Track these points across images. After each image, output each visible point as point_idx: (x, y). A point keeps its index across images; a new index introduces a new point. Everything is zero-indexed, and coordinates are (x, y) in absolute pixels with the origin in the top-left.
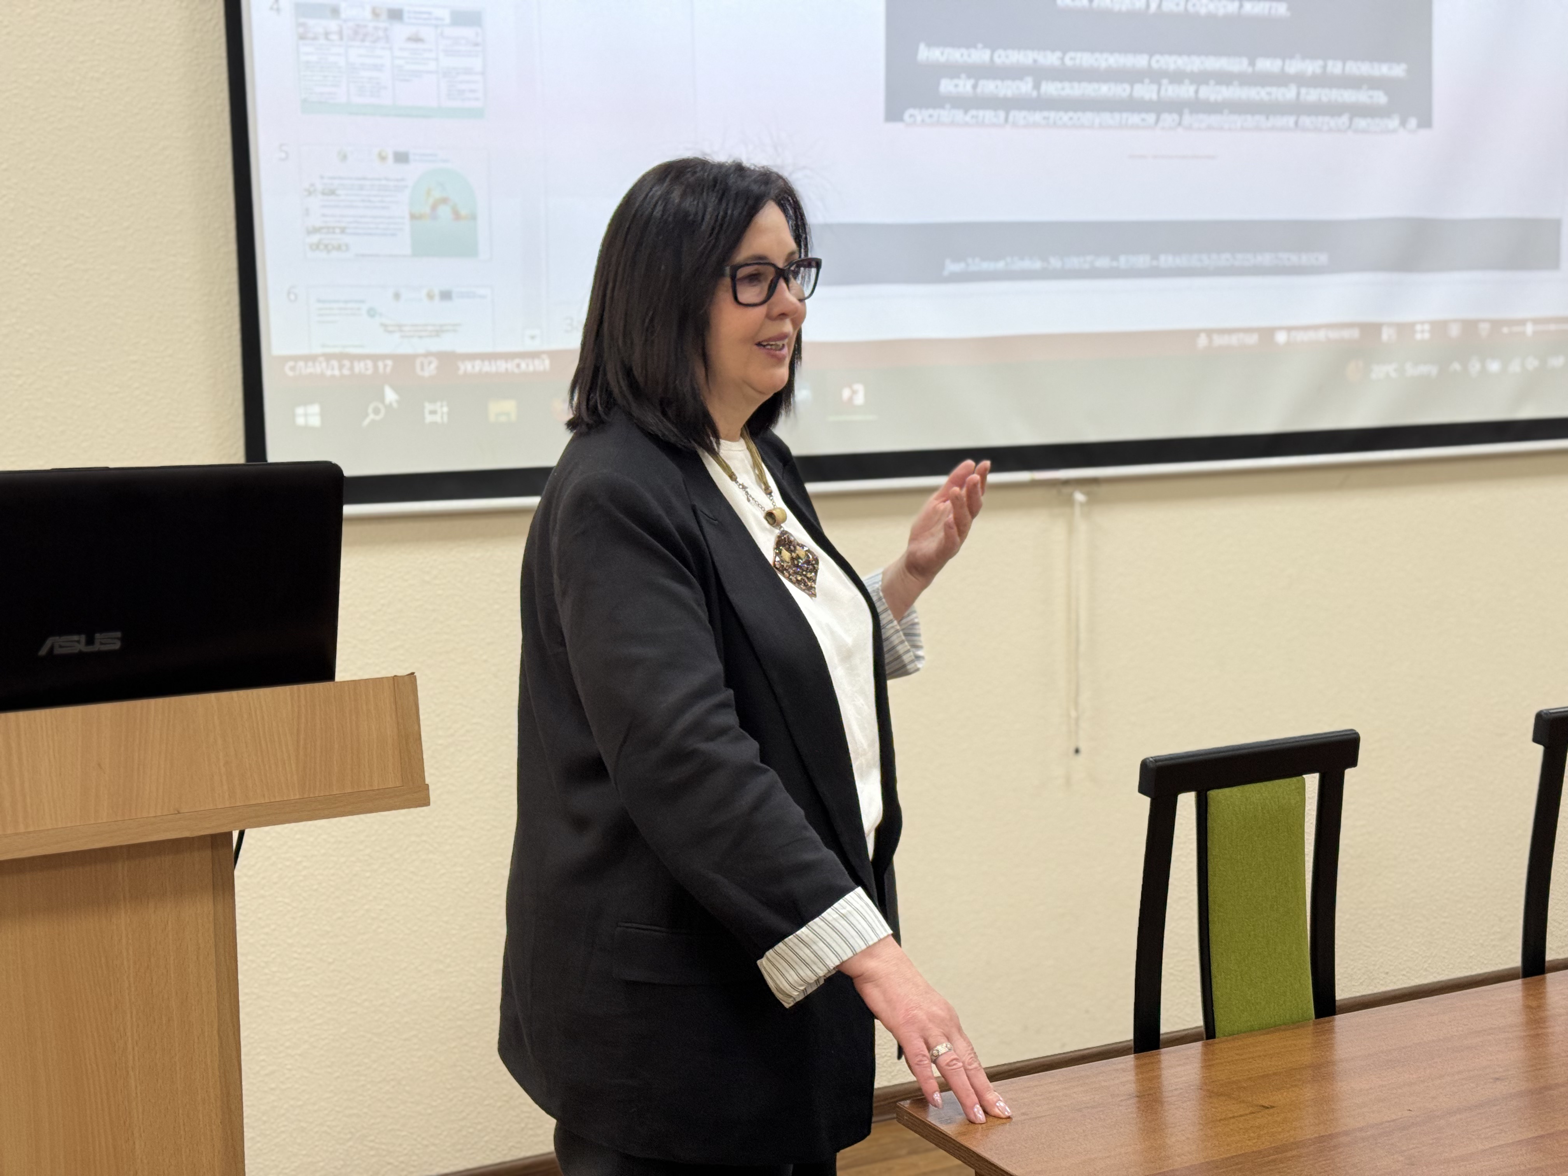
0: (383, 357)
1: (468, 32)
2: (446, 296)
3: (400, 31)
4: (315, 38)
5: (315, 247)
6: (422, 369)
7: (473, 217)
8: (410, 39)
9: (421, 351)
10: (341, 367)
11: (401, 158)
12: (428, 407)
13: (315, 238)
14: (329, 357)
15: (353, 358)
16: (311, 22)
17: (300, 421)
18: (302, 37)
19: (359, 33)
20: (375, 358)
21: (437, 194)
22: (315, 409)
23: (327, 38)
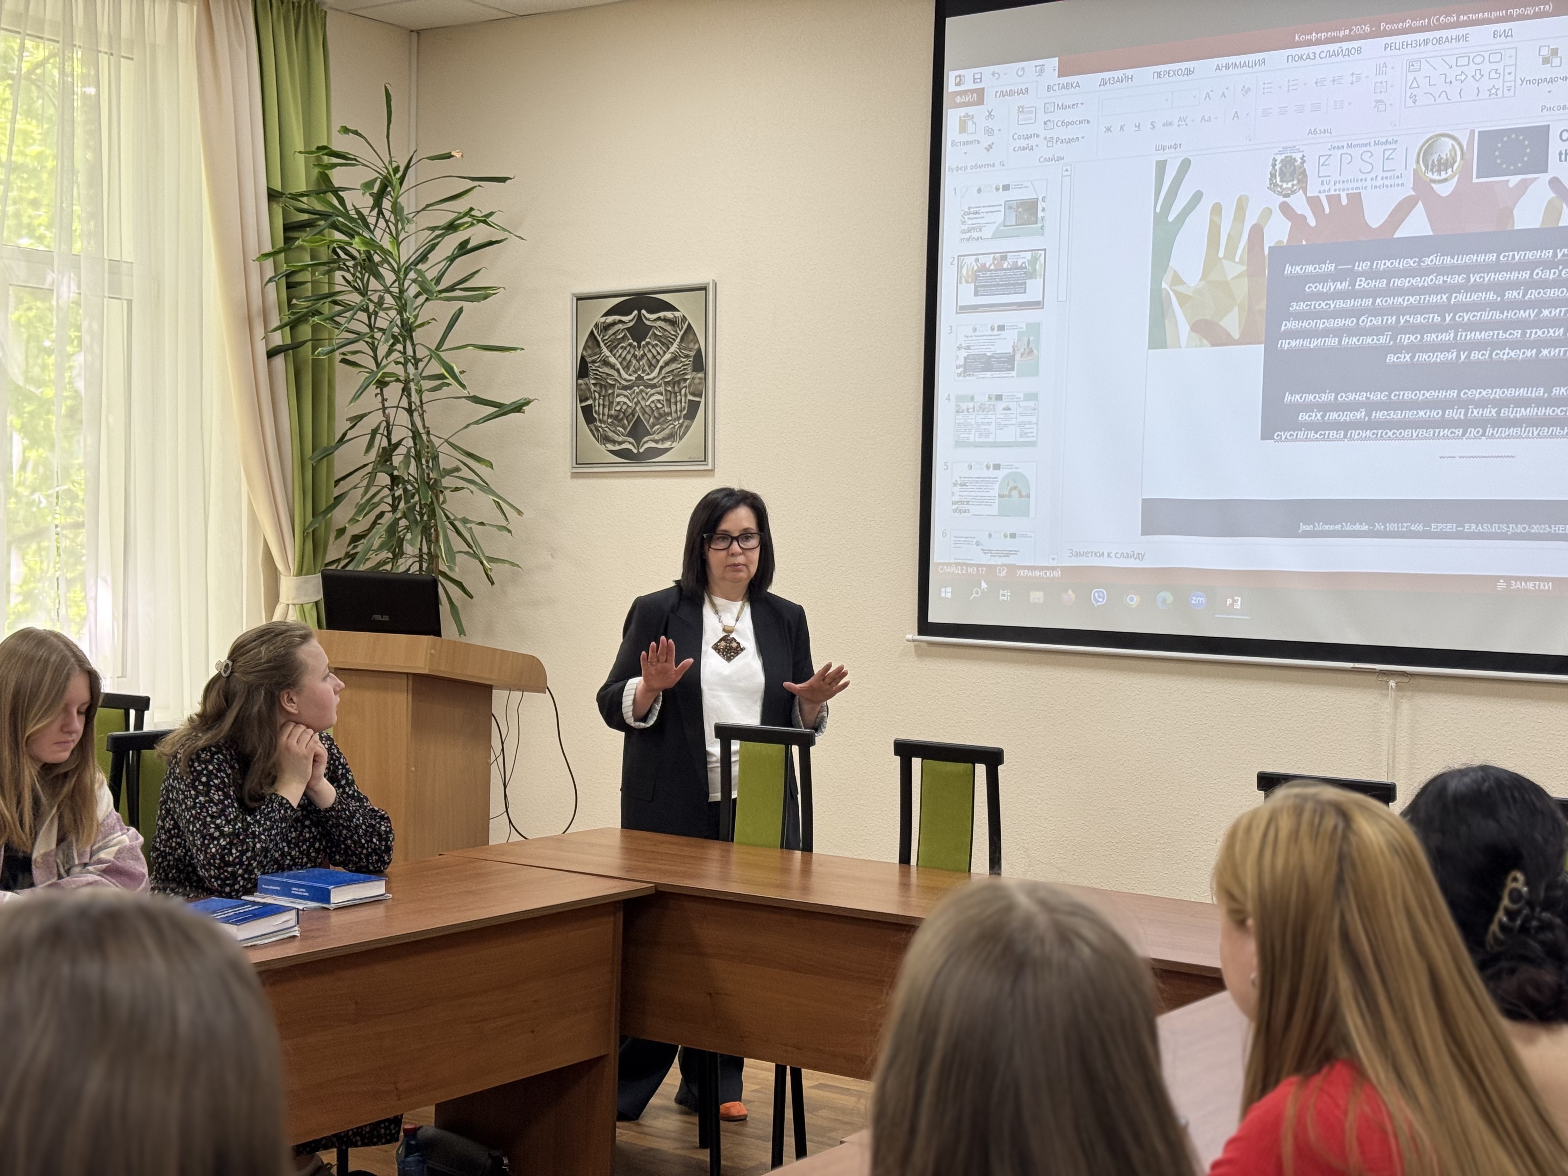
0: (982, 566)
1: (1031, 404)
2: (1013, 536)
3: (1001, 405)
4: (963, 412)
5: (955, 511)
6: (1000, 573)
7: (1028, 496)
8: (1004, 409)
9: (999, 563)
10: (962, 570)
11: (997, 467)
12: (1001, 592)
13: (955, 507)
14: (957, 564)
15: (968, 565)
16: (961, 404)
17: (943, 595)
18: (957, 412)
19: (982, 408)
20: (978, 566)
21: (1012, 485)
22: (949, 589)
23: (968, 411)
